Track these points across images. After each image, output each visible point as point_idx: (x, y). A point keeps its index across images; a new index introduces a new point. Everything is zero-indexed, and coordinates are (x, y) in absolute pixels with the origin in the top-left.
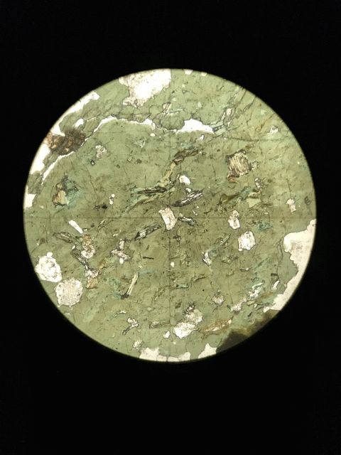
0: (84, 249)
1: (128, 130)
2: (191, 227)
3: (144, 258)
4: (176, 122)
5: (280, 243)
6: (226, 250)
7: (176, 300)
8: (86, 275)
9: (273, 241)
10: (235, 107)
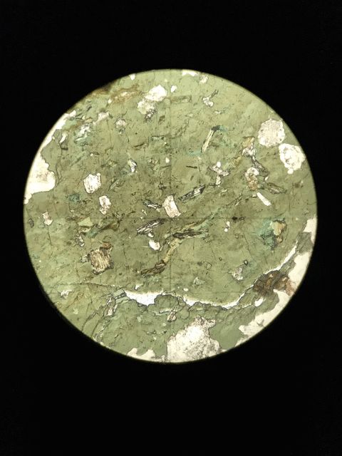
0: (257, 176)
1: (210, 294)
2: (148, 198)
3: (196, 168)
4: (163, 303)
5: (58, 181)
6: (113, 174)
7: (165, 124)
8: (254, 151)
9: (66, 183)
10: (104, 318)
